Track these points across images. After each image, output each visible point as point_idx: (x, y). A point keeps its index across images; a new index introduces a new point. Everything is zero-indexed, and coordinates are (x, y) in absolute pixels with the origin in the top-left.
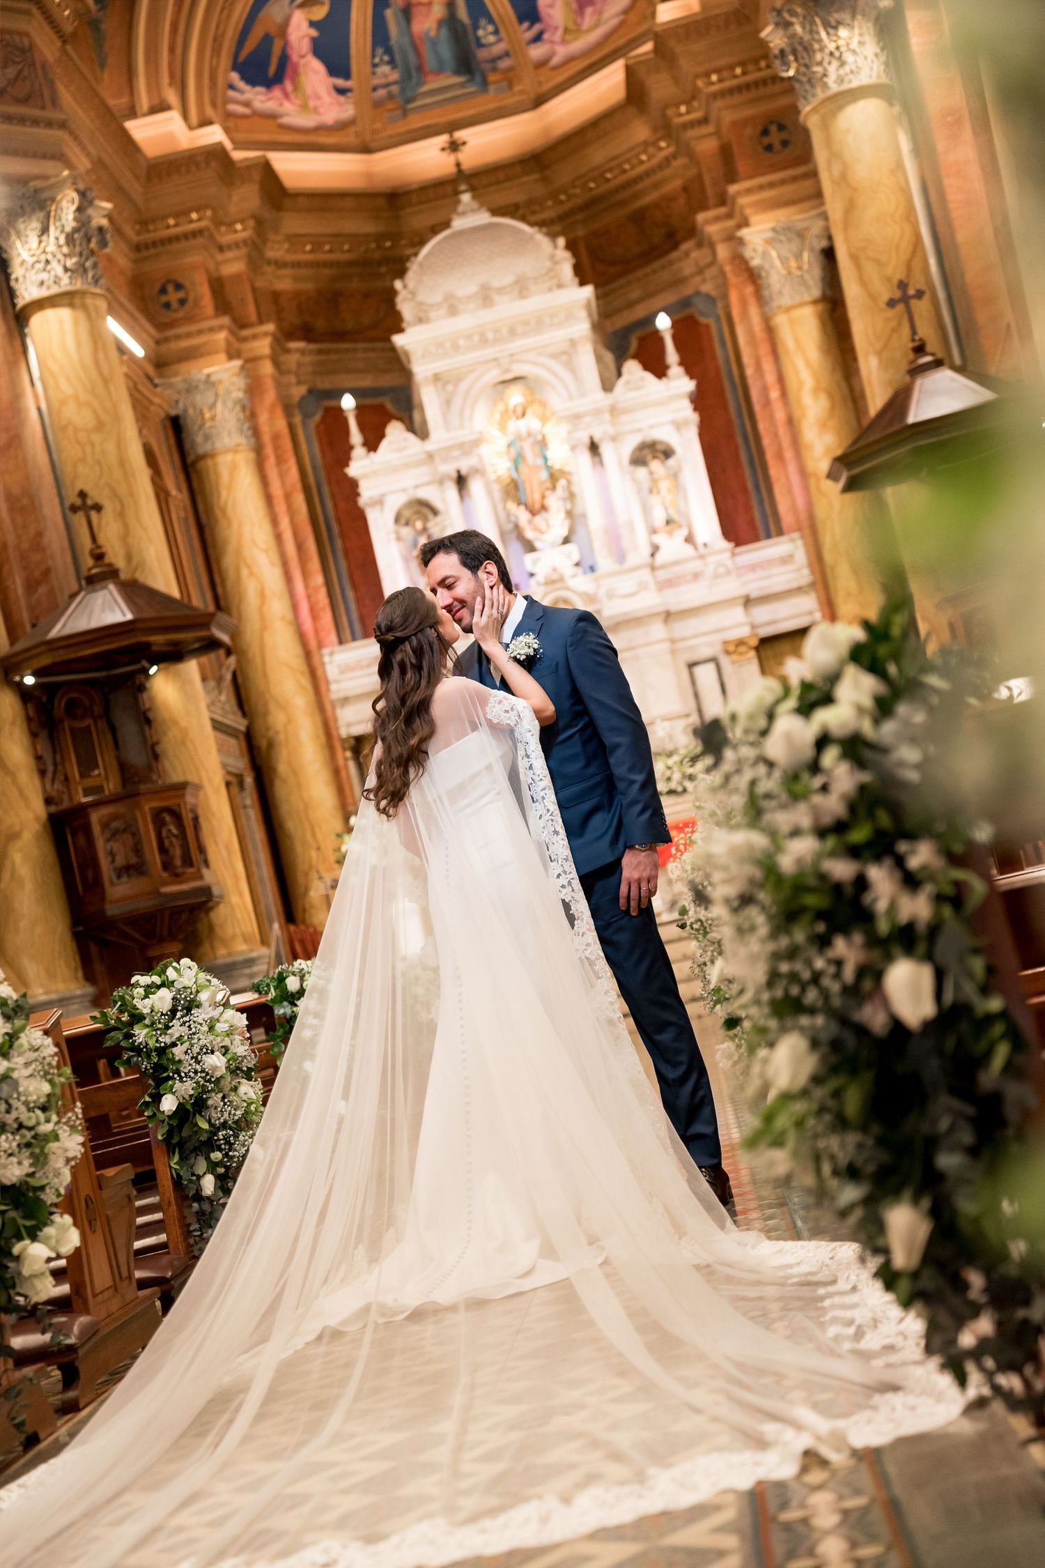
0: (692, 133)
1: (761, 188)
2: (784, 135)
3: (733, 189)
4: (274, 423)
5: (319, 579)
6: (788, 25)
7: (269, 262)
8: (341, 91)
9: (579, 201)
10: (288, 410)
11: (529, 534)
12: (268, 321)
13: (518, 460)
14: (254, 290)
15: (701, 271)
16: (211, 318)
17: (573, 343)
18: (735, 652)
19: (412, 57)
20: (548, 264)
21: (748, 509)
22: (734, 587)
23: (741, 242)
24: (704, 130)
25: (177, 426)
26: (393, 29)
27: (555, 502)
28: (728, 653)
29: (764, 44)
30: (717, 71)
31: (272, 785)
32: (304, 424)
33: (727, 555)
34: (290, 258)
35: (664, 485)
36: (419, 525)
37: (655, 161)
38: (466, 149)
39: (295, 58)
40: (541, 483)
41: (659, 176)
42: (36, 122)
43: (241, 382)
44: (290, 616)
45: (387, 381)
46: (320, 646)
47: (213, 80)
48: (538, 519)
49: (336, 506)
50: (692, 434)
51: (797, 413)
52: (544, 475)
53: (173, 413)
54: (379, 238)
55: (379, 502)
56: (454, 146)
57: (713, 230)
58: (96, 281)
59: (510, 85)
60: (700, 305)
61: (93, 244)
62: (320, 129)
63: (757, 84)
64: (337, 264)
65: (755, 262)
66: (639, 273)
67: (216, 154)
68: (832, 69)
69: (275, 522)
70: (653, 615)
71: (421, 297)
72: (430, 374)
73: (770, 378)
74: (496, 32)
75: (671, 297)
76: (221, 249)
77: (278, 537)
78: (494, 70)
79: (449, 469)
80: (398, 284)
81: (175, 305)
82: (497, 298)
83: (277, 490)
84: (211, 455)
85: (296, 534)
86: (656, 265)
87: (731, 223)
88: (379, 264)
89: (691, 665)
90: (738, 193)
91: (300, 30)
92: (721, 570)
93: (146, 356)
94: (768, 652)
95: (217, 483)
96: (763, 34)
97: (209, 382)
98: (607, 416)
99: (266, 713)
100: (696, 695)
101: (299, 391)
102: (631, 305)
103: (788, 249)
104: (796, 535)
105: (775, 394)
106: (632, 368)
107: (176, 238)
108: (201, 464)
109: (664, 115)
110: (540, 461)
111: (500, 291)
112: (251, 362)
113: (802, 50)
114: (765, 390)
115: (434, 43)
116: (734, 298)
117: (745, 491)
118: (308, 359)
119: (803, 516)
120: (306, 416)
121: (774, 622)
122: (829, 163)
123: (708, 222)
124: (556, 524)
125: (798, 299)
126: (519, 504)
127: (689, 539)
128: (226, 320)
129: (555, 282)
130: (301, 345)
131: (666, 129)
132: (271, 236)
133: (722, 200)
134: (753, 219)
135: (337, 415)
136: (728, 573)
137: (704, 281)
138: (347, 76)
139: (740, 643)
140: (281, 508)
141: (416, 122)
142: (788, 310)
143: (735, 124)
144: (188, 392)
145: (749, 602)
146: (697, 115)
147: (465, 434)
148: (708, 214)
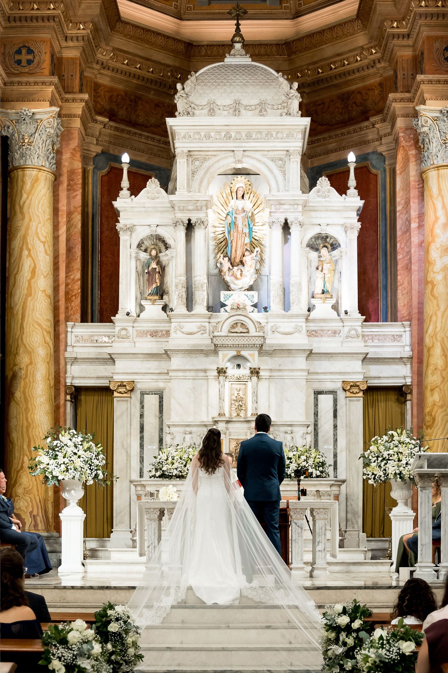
1: (439, 82)
7: (97, 61)
10: (85, 158)
11: (227, 278)
12: (86, 93)
13: (232, 226)
16: (47, 76)
17: (288, 153)
18: (349, 390)
20: (284, 98)
22: (358, 346)
25: (4, 143)
27: (250, 260)
28: (344, 390)
31: (9, 404)
32: (94, 171)
33: (360, 324)
35: (327, 267)
36: (154, 253)
40: (244, 245)
43: (55, 124)
44: (50, 291)
50: (354, 235)
52: (247, 241)
53: (4, 134)
57: (397, 106)
65: (423, 131)
69: (56, 226)
70: (300, 351)
72: (186, 150)
73: (414, 213)
76: (66, 38)
77: (56, 237)
79: (184, 217)
80: (179, 86)
81: (24, 63)
82: (243, 111)
83: (63, 207)
84: (22, 169)
85: (68, 239)
87: (411, 103)
89: (317, 393)
90: (423, 81)
92: (353, 332)
94: (371, 396)
95: (22, 187)
97: (33, 117)
98: (300, 208)
99: (17, 353)
100: (316, 414)
101: (95, 150)
104: (407, 324)
105: (414, 225)
106: (324, 182)
107: (37, 18)
108: (15, 173)
109: (380, 27)
110: (246, 231)
111: (246, 107)
116: (400, 156)
119: (415, 312)
120: (96, 167)
121: (380, 377)
123: (395, 101)
124: (247, 275)
125: (445, 163)
126: (225, 256)
127: (336, 306)
128: (55, 80)
129: (286, 110)
133: (408, 88)
134: (428, 101)
136: (357, 335)
139: (355, 385)
143: (429, 39)
144: (17, 121)
145: (366, 359)
146: (405, 31)
147: (201, 196)
148: (398, 95)
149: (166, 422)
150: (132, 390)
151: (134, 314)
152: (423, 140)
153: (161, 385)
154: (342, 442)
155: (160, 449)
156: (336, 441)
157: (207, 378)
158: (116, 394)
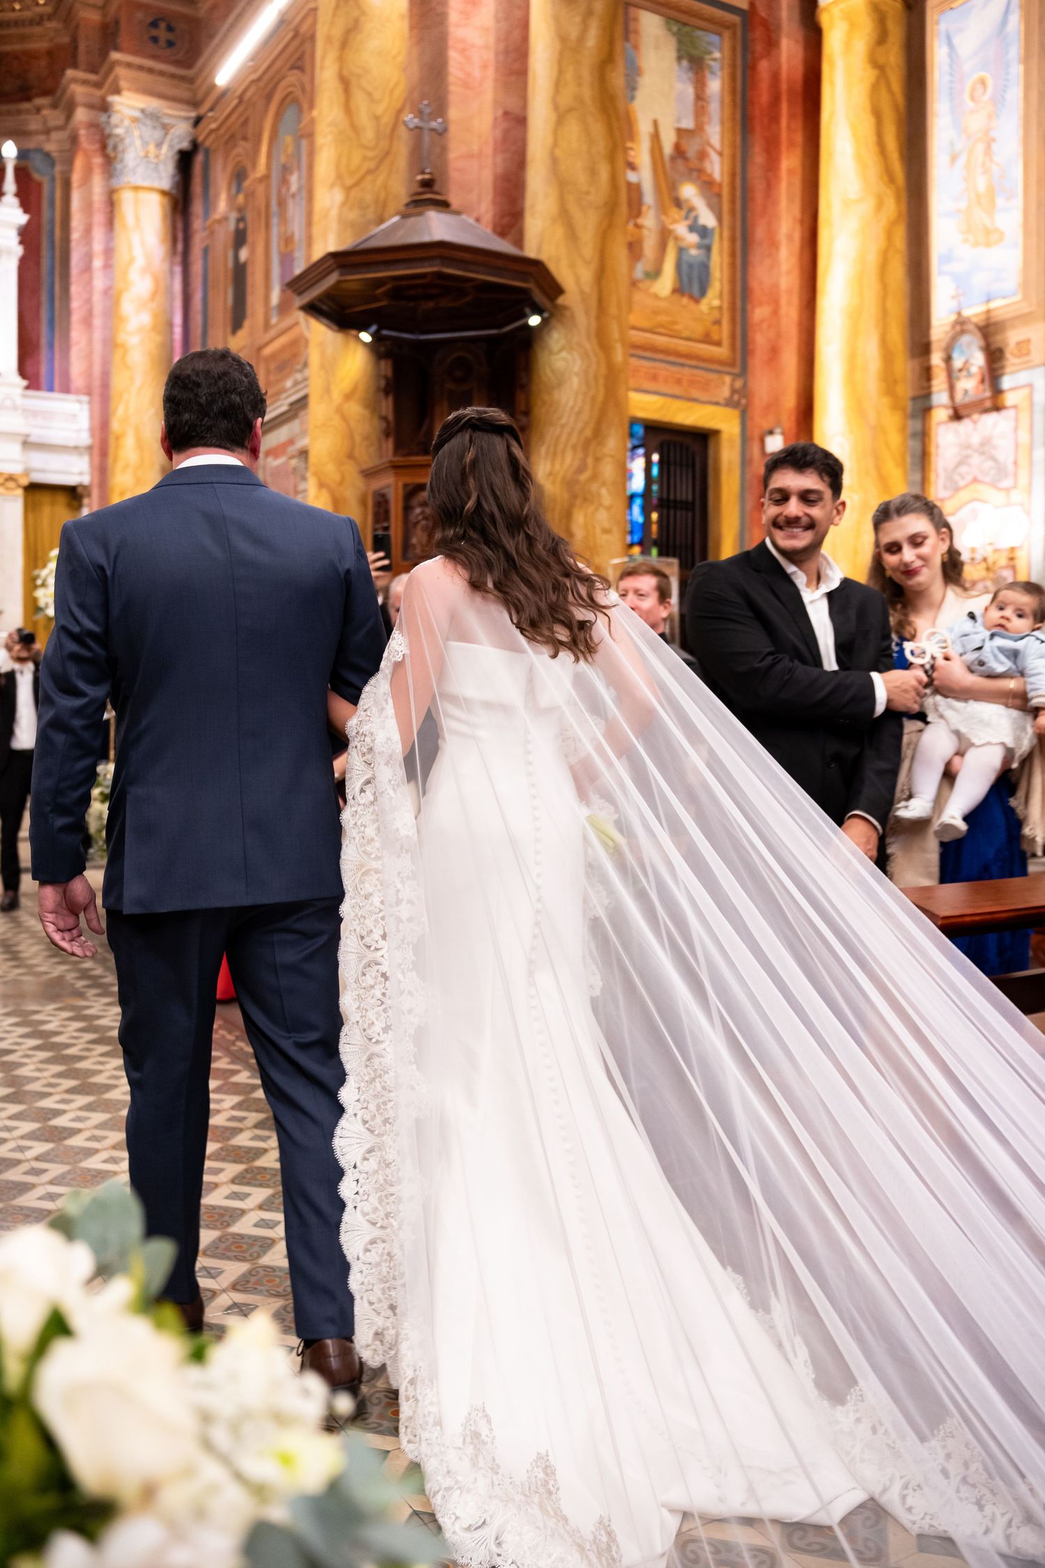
1: (142, 69)
2: (170, 36)
3: (113, 57)
15: (47, 132)
18: (3, 485)
21: (37, 362)
22: (16, 423)
23: (107, 112)
33: (20, 390)
37: (28, 15)
41: (29, 29)
50: (13, 263)
57: (78, 91)
60: (37, 162)
65: (115, 134)
73: (98, 247)
87: (97, 92)
90: (116, 63)
92: (8, 403)
94: (33, 496)
103: (150, 134)
104: (85, 398)
105: (98, 263)
114: (89, 257)
116: (79, 163)
119: (97, 383)
121: (46, 472)
123: (74, 82)
125: (146, 184)
133: (97, 65)
134: (125, 93)
136: (15, 408)
137: (48, 140)
139: (11, 478)
142: (137, 188)
145: (27, 444)
148: (80, 74)
152: (115, 148)
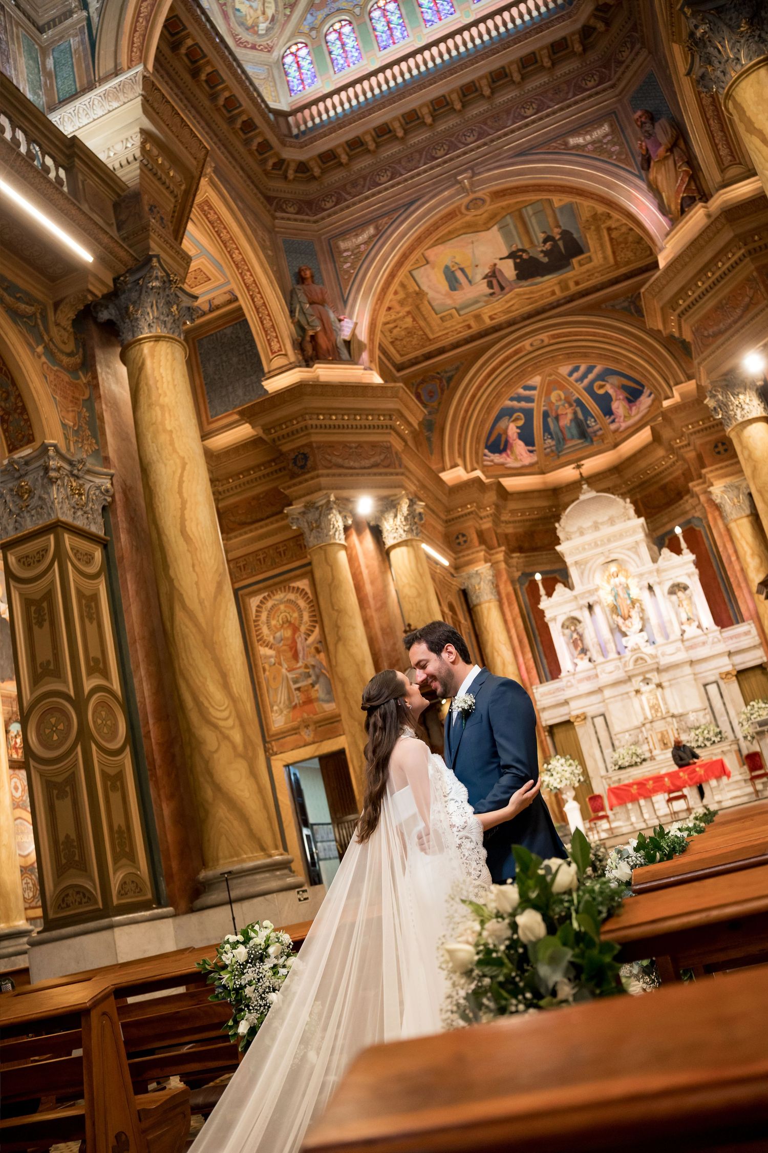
0: (682, 450)
1: (717, 469)
2: (725, 447)
3: (704, 471)
4: (507, 588)
5: (529, 655)
6: (714, 396)
7: (503, 522)
8: (531, 452)
9: (637, 484)
10: (513, 582)
11: (624, 629)
12: (503, 545)
13: (616, 596)
14: (496, 534)
15: (694, 508)
16: (478, 547)
17: (637, 543)
18: (726, 678)
19: (560, 434)
20: (624, 510)
21: (727, 610)
22: (722, 647)
23: (710, 493)
24: (689, 448)
25: (465, 594)
26: (552, 425)
27: (635, 614)
28: (722, 679)
29: (707, 406)
30: (691, 424)
32: (521, 588)
33: (718, 633)
34: (512, 519)
35: (685, 603)
36: (573, 628)
37: (668, 464)
38: (583, 467)
39: (511, 441)
40: (627, 605)
41: (671, 469)
42: (392, 474)
43: (491, 573)
44: (516, 672)
45: (557, 566)
46: (531, 685)
47: (477, 453)
48: (627, 622)
49: (536, 623)
50: (696, 579)
51: (745, 566)
52: (629, 602)
53: (463, 588)
54: (550, 507)
55: (554, 619)
56: (579, 467)
57: (697, 489)
58: (417, 534)
59: (603, 441)
60: (695, 522)
61: (416, 520)
62: (523, 467)
63: (710, 427)
64: (533, 520)
65: (718, 501)
66: (667, 511)
67: (478, 480)
68: (738, 412)
69: (508, 631)
70: (684, 663)
71: (567, 529)
72: (574, 562)
73: (731, 551)
74: (595, 421)
75: (682, 520)
76: (481, 518)
77: (510, 638)
78: (596, 436)
79: (584, 602)
80: (557, 525)
81: (462, 543)
82: (601, 527)
83: (509, 617)
84: (479, 604)
85: (518, 636)
86: (673, 507)
87: (705, 486)
88: (551, 518)
89: (705, 685)
90: (707, 473)
91: (513, 430)
92: (716, 640)
93: (450, 565)
94: (742, 677)
95: (483, 617)
96: (705, 402)
97: (477, 573)
98: (655, 574)
100: (709, 699)
101: (517, 574)
102: (664, 525)
103: (732, 494)
104: (751, 622)
105: (734, 558)
106: (666, 551)
107: (462, 516)
108: (475, 609)
109: (670, 444)
110: (626, 596)
111: (603, 523)
112: (494, 565)
113: (724, 406)
114: (729, 557)
115: (569, 428)
116: (710, 517)
117: (725, 604)
118: (521, 560)
119: (753, 612)
120: (521, 584)
121: (744, 663)
122: (742, 451)
123: (694, 486)
124: (636, 623)
125: (739, 516)
126: (618, 615)
127: (699, 626)
128: (483, 547)
129: (627, 517)
130: (518, 554)
131: (671, 450)
132: (503, 511)
133: (700, 476)
134: (715, 483)
135: (534, 583)
136: (719, 641)
137: (696, 512)
138: (533, 445)
139: (728, 673)
140: (511, 625)
141: (563, 460)
142: (735, 520)
143: (701, 445)
144: (469, 578)
145: (731, 654)
146: (685, 443)
147: (591, 587)
148: (695, 483)
149: (613, 733)
150: (585, 718)
151: (572, 670)
152: (721, 507)
153: (602, 710)
154: (732, 713)
155: (614, 750)
156: (727, 713)
157: (629, 697)
158: (576, 724)
